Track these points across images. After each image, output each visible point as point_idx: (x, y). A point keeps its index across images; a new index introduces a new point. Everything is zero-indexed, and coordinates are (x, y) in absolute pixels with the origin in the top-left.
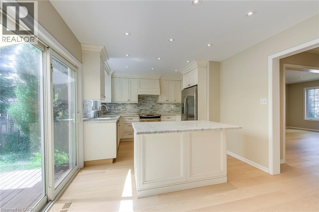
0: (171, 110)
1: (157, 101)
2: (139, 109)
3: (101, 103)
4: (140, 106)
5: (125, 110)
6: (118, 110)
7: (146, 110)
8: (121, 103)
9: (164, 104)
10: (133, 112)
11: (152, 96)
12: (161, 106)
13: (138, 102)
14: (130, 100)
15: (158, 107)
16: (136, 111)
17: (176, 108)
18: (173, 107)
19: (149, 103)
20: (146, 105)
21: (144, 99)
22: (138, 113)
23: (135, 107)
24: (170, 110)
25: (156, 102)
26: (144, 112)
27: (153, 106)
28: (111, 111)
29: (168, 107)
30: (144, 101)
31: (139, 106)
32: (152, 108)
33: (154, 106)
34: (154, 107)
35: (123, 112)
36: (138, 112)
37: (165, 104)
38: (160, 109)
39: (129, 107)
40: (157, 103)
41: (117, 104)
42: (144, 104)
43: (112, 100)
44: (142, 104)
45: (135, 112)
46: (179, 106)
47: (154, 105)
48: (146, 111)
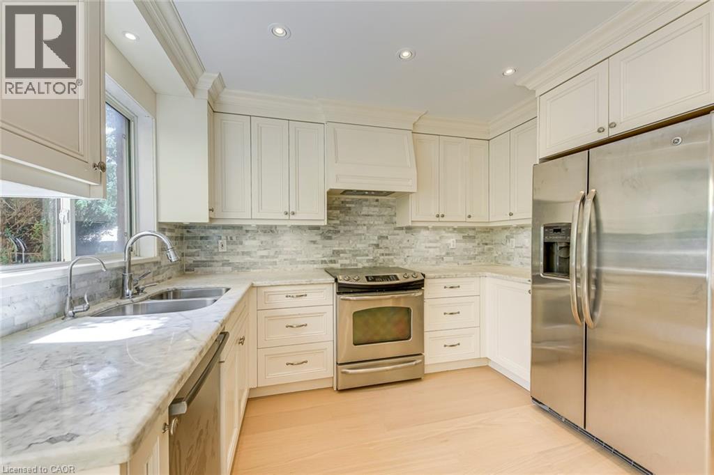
0: (448, 254)
1: (395, 219)
2: (329, 251)
3: (159, 223)
4: (334, 237)
5: (272, 254)
6: (243, 253)
7: (356, 253)
8: (258, 226)
9: (424, 233)
10: (304, 262)
11: (377, 200)
12: (412, 238)
13: (325, 223)
14: (293, 214)
15: (400, 242)
16: (319, 257)
17: (463, 245)
18: (452, 240)
19: (365, 227)
20: (356, 232)
21: (350, 208)
22: (325, 266)
23: (314, 242)
24: (444, 254)
25: (390, 222)
26: (347, 262)
27: (381, 237)
28: (216, 258)
29: (436, 241)
30: (347, 218)
31: (330, 238)
32: (377, 246)
33: (387, 238)
34: (384, 243)
35: (265, 260)
36: (323, 262)
37: (427, 228)
38: (406, 250)
39: (290, 243)
40: (398, 225)
41: (240, 227)
42: (345, 231)
43: (212, 210)
44: (342, 228)
45: (314, 262)
46: (474, 237)
47: (384, 233)
48: (355, 256)
